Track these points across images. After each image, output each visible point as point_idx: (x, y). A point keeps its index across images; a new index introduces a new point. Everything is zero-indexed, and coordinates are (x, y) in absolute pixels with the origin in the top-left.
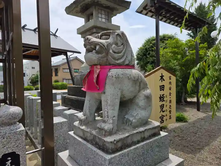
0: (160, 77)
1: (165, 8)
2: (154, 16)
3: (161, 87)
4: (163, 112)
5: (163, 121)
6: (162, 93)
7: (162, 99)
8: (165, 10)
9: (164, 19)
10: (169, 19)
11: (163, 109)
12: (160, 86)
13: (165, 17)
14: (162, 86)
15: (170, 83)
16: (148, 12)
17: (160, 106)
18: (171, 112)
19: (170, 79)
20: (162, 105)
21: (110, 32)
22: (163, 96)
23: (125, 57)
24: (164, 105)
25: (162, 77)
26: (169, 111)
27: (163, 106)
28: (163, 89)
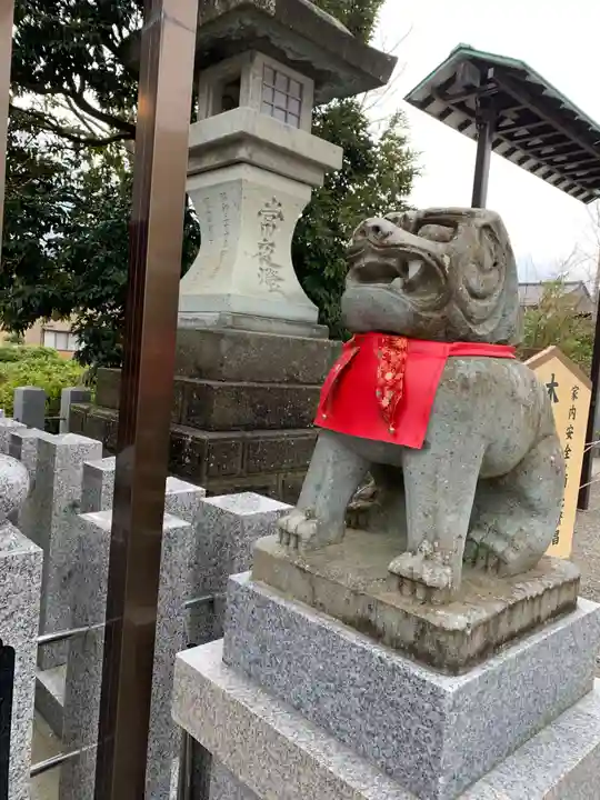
0: (548, 385)
1: (519, 104)
2: (472, 128)
8: (516, 112)
9: (506, 145)
10: (525, 146)
13: (511, 137)
15: (573, 411)
16: (453, 108)
19: (574, 397)
23: (499, 312)
25: (552, 387)
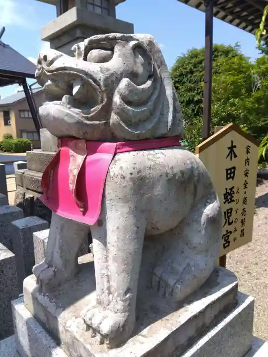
0: (229, 148)
2: (203, 6)
3: (229, 172)
4: (230, 224)
5: (229, 242)
6: (230, 184)
7: (229, 197)
9: (222, 14)
10: (232, 13)
11: (229, 218)
12: (227, 170)
13: (223, 9)
14: (230, 169)
15: (247, 161)
17: (225, 213)
18: (245, 223)
19: (248, 152)
20: (228, 210)
21: (115, 39)
22: (231, 191)
23: (158, 113)
24: (231, 209)
25: (232, 149)
26: (241, 220)
27: (231, 212)
28: (232, 175)
